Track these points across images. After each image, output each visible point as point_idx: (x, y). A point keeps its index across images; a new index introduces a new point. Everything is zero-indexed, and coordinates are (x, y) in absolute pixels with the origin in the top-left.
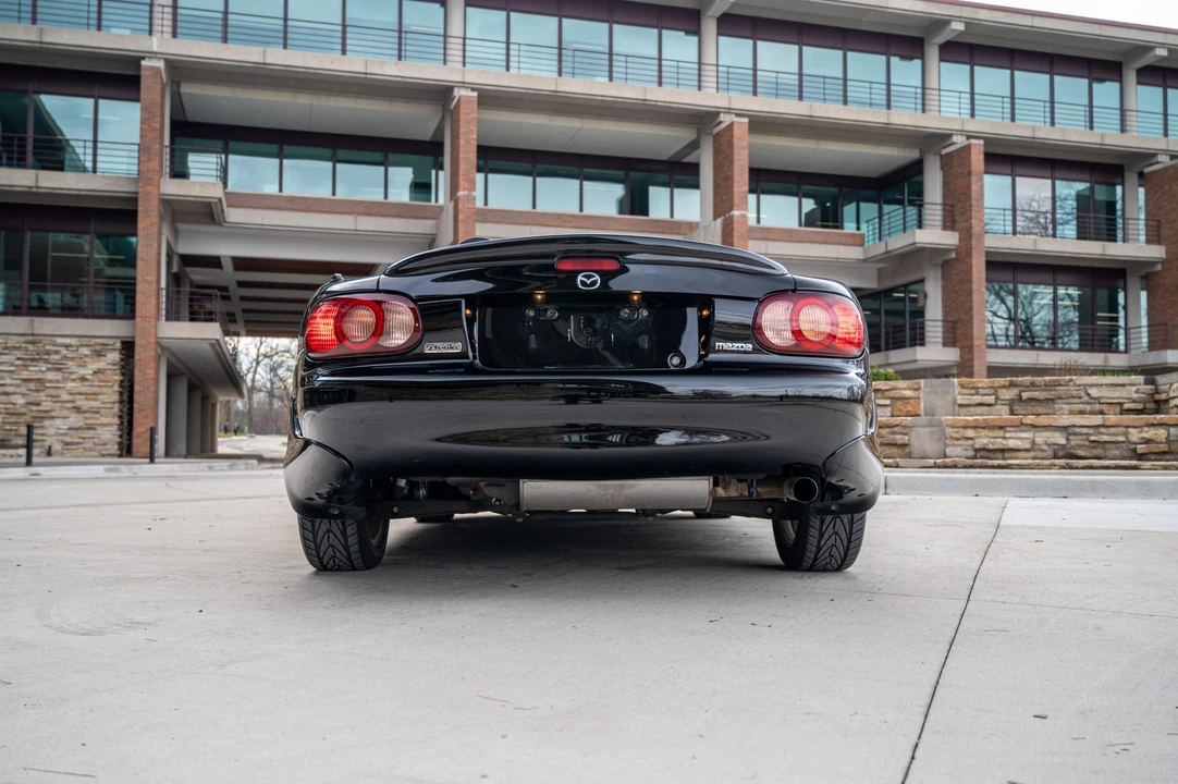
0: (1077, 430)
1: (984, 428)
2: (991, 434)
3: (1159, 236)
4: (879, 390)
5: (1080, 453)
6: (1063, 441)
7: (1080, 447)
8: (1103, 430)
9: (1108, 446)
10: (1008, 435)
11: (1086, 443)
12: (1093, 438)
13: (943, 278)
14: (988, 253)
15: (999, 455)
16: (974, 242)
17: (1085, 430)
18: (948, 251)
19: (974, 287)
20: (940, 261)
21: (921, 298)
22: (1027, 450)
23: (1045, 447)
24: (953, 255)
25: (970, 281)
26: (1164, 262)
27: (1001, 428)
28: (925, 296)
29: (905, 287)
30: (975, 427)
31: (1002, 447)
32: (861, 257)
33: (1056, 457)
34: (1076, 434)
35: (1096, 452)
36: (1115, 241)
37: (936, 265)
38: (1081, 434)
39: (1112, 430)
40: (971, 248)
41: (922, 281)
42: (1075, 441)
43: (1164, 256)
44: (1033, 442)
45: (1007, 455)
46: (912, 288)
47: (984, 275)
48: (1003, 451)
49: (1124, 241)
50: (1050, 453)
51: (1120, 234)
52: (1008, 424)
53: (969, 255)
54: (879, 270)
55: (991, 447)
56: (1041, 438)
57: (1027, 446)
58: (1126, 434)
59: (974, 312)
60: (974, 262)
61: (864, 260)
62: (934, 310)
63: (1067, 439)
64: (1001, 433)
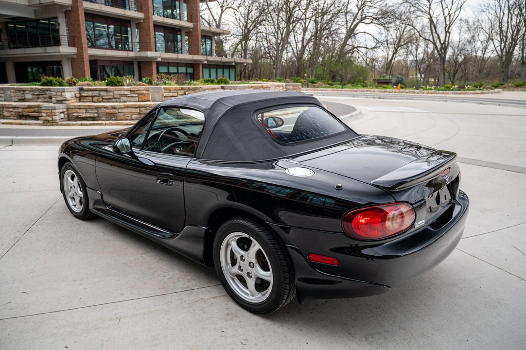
3: (142, 9)
4: (133, 91)
13: (66, 17)
14: (85, 10)
16: (79, 4)
18: (68, 7)
19: (81, 23)
20: (64, 10)
21: (57, 25)
24: (70, 9)
25: (79, 21)
26: (144, 19)
28: (59, 24)
29: (49, 19)
32: (27, 4)
36: (126, 9)
37: (63, 12)
40: (78, 6)
41: (57, 18)
43: (143, 17)
46: (51, 20)
47: (84, 18)
49: (129, 9)
51: (127, 7)
53: (78, 9)
54: (35, 10)
59: (82, 34)
60: (80, 13)
61: (29, 6)
62: (63, 31)
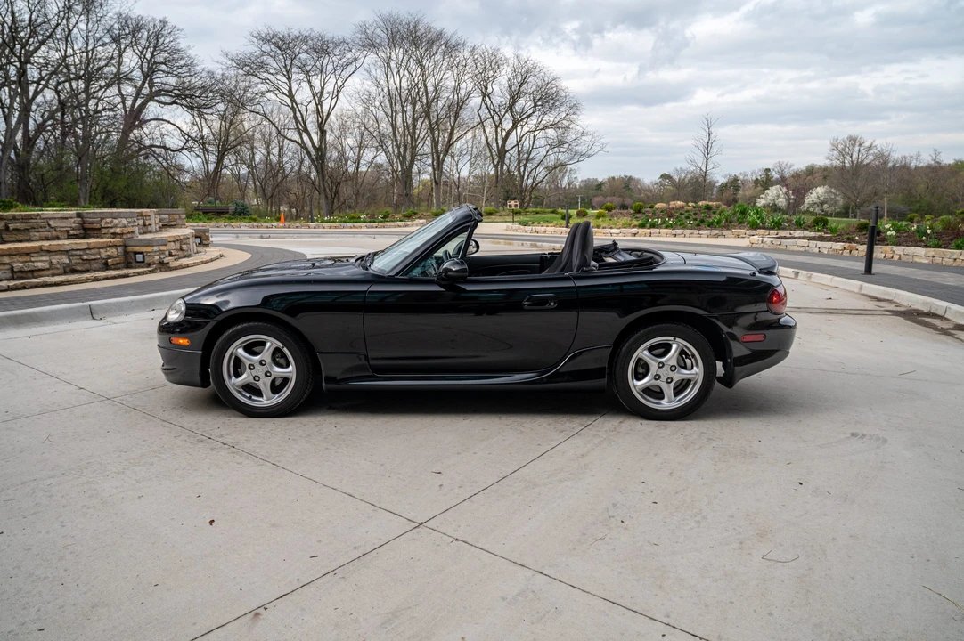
0: (75, 252)
1: (15, 255)
2: (21, 259)
5: (78, 268)
6: (67, 261)
7: (77, 264)
8: (88, 252)
9: (92, 262)
10: (33, 259)
11: (81, 261)
12: (85, 257)
15: (30, 275)
17: (79, 252)
22: (48, 269)
23: (58, 266)
27: (27, 254)
30: (9, 255)
31: (33, 268)
33: (65, 273)
34: (73, 255)
35: (87, 266)
38: (76, 255)
39: (92, 251)
42: (75, 260)
44: (51, 263)
45: (35, 274)
48: (32, 271)
50: (62, 270)
52: (33, 251)
55: (26, 269)
56: (55, 258)
57: (48, 266)
58: (99, 253)
63: (69, 259)
64: (28, 258)
